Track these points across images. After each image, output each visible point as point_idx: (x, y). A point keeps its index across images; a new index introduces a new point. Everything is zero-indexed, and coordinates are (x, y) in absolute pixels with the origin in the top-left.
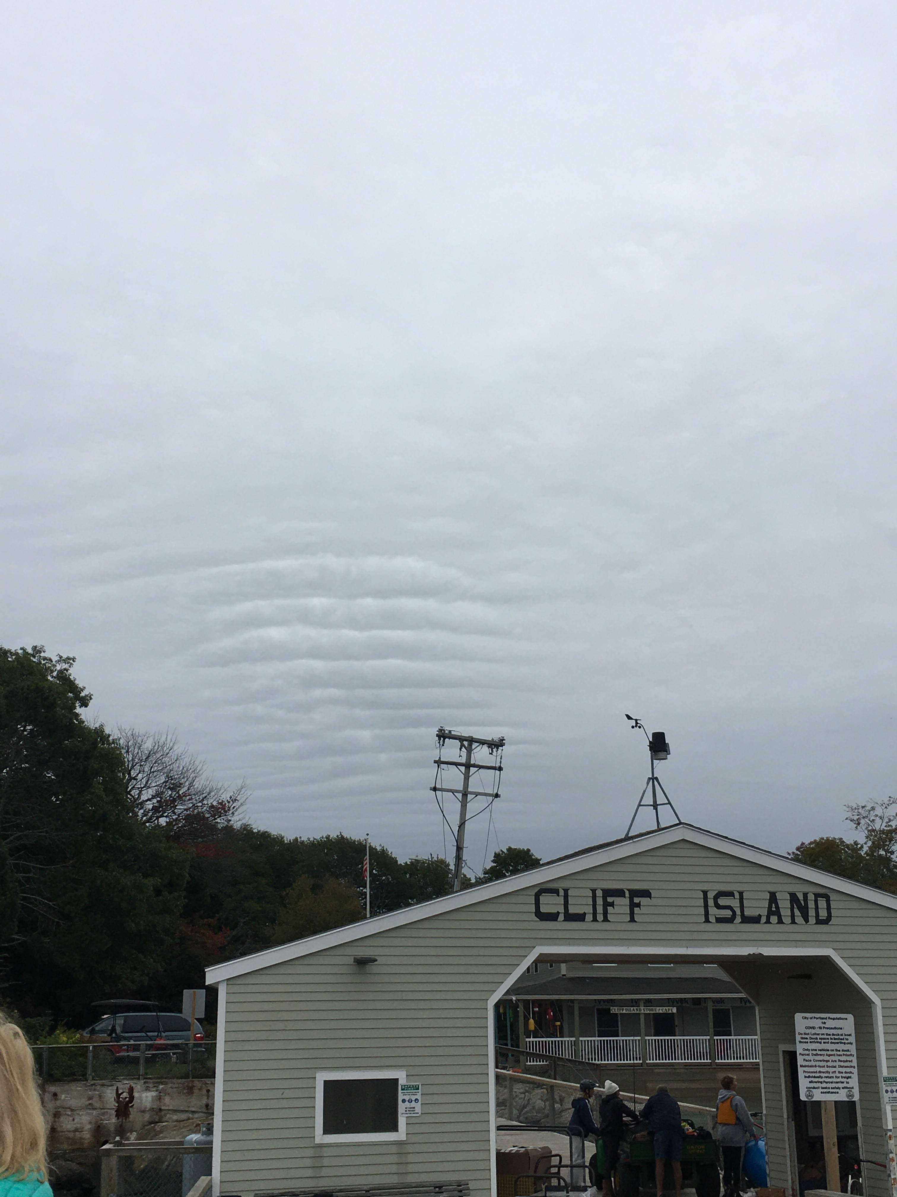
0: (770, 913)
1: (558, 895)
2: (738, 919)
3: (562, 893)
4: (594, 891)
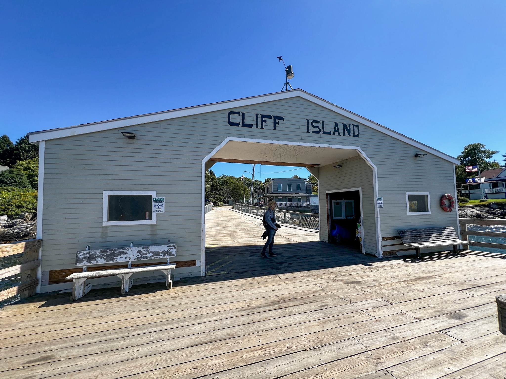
0: (335, 131)
1: (240, 115)
2: (322, 132)
3: (241, 114)
4: (257, 115)
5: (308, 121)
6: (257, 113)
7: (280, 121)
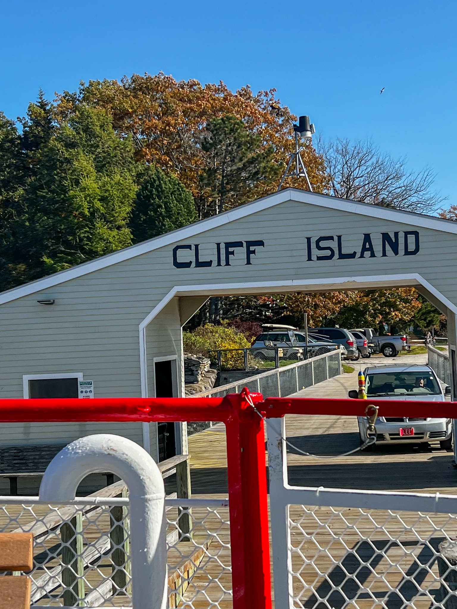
0: (364, 249)
1: (191, 249)
2: (337, 255)
3: (193, 247)
4: (218, 245)
5: (309, 239)
6: (218, 242)
7: (257, 248)
